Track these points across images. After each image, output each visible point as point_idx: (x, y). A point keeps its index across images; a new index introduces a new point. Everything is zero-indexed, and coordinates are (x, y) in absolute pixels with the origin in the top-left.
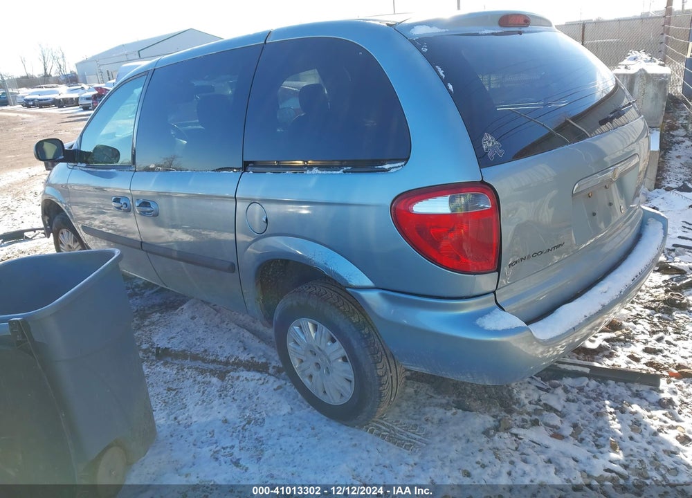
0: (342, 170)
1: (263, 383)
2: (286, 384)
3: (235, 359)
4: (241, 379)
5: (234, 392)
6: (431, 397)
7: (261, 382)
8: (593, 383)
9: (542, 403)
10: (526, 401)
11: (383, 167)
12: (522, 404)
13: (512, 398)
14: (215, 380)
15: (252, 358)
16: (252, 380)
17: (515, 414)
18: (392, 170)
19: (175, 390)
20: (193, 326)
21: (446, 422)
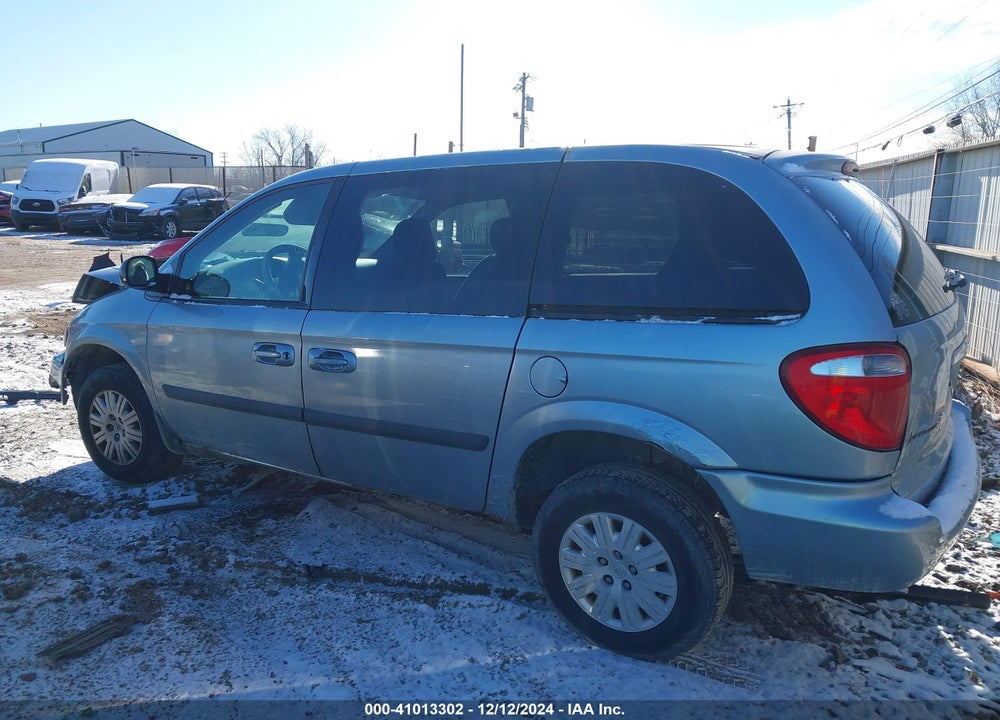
0: (700, 320)
1: (497, 611)
2: (529, 611)
3: (435, 580)
4: (461, 605)
5: (459, 622)
6: (730, 625)
7: (494, 608)
8: (914, 607)
9: (867, 630)
10: (848, 628)
11: (768, 318)
12: (844, 633)
13: (829, 625)
14: (423, 607)
15: (462, 577)
16: (479, 606)
17: (843, 643)
18: (782, 323)
19: (368, 622)
20: (339, 537)
21: (768, 654)
